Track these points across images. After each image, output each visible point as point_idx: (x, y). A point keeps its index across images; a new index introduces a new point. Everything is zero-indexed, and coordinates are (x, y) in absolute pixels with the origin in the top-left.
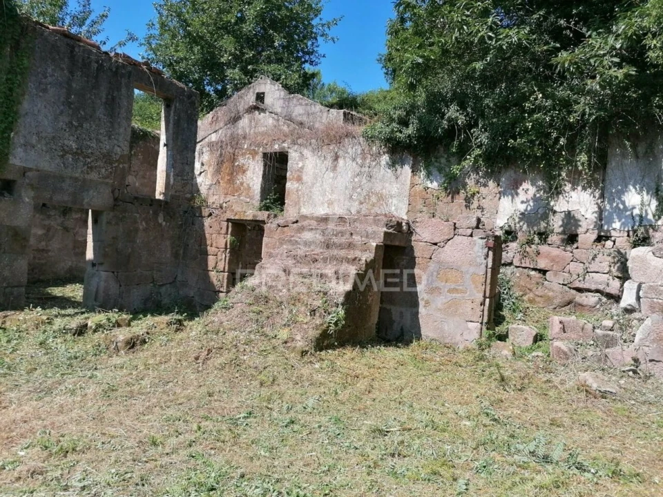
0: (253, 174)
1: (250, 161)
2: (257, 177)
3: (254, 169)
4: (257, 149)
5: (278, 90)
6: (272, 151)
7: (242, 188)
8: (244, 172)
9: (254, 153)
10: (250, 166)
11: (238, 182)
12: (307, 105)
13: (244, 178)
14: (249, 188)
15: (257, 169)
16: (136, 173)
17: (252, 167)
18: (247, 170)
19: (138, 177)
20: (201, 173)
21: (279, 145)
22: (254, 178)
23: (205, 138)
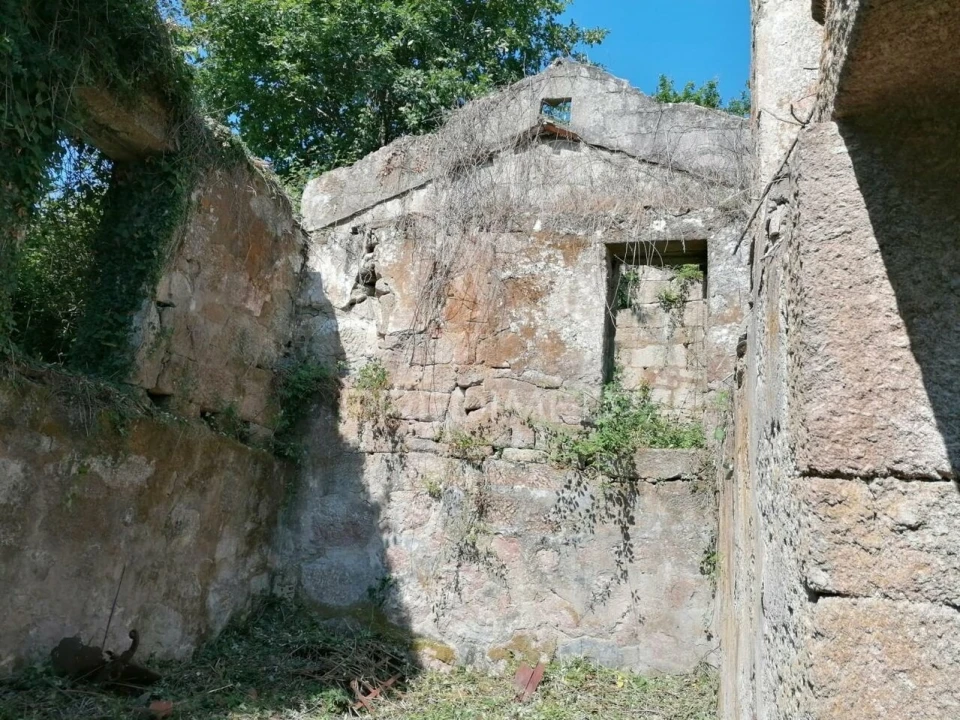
0: (572, 302)
1: (554, 267)
2: (586, 313)
3: (574, 290)
4: (581, 233)
5: (619, 92)
6: (644, 239)
7: (530, 344)
8: (535, 299)
9: (572, 247)
10: (558, 281)
11: (514, 326)
12: (727, 126)
13: (537, 315)
14: (557, 344)
15: (585, 291)
16: (195, 268)
17: (563, 284)
18: (548, 290)
19: (198, 281)
20: (352, 304)
21: (669, 222)
22: (577, 316)
23: (365, 210)
